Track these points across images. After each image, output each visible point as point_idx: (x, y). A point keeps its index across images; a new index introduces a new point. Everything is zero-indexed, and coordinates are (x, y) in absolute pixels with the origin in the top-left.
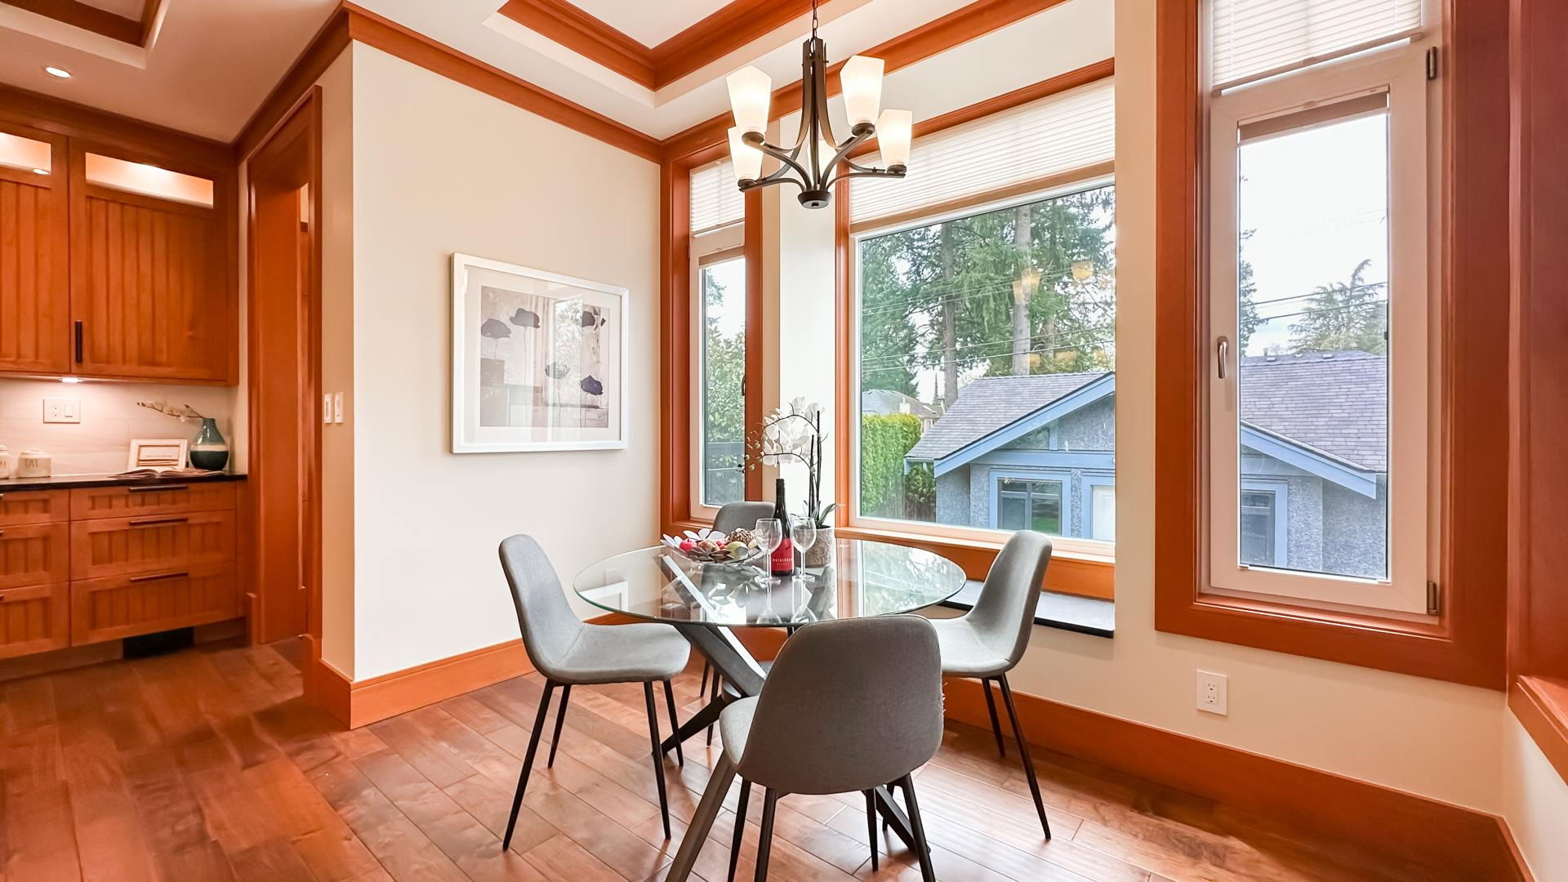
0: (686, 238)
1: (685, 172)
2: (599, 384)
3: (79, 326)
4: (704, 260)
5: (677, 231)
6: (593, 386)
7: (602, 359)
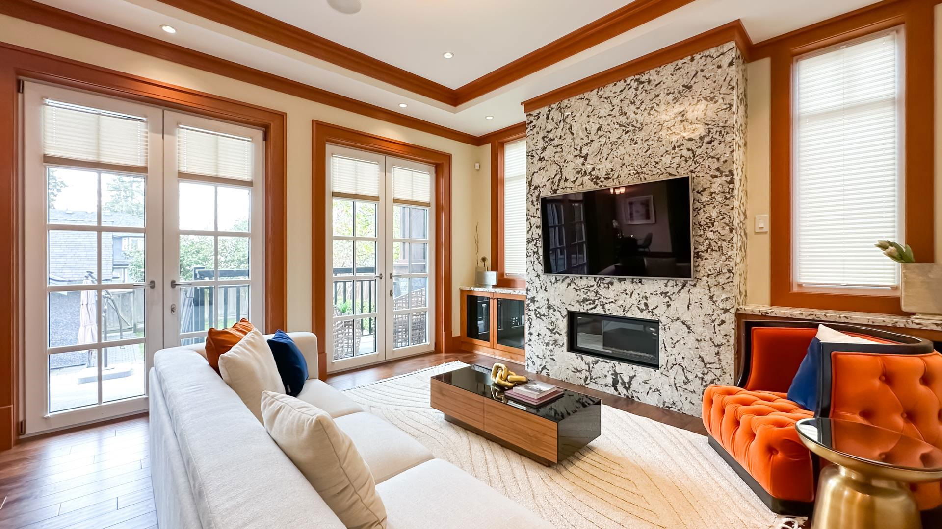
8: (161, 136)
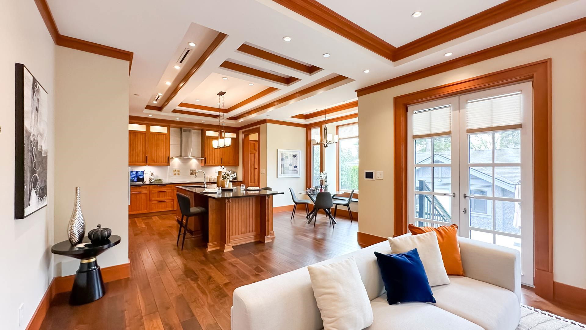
0: (311, 140)
1: (310, 129)
2: (296, 166)
3: (222, 158)
4: (314, 145)
5: (309, 139)
6: (296, 167)
7: (297, 162)
8: (458, 111)
